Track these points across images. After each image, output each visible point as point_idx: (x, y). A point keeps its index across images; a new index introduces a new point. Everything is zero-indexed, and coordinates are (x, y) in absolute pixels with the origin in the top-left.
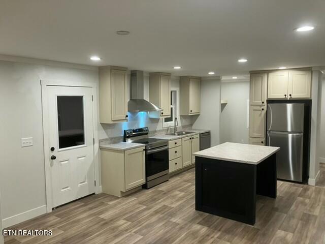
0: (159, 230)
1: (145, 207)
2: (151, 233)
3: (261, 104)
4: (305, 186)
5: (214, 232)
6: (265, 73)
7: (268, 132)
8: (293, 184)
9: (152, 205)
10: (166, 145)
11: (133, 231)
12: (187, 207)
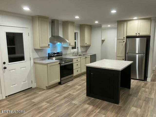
0: (65, 109)
1: (59, 95)
2: (60, 110)
3: (123, 38)
4: (145, 82)
5: (96, 109)
6: (125, 21)
7: (126, 54)
8: (139, 81)
9: (63, 93)
10: (72, 61)
11: (50, 109)
12: (82, 95)
